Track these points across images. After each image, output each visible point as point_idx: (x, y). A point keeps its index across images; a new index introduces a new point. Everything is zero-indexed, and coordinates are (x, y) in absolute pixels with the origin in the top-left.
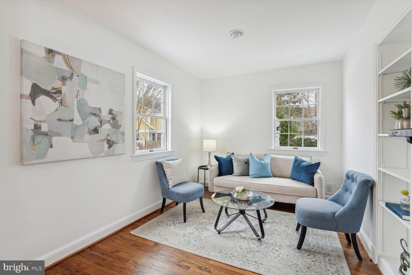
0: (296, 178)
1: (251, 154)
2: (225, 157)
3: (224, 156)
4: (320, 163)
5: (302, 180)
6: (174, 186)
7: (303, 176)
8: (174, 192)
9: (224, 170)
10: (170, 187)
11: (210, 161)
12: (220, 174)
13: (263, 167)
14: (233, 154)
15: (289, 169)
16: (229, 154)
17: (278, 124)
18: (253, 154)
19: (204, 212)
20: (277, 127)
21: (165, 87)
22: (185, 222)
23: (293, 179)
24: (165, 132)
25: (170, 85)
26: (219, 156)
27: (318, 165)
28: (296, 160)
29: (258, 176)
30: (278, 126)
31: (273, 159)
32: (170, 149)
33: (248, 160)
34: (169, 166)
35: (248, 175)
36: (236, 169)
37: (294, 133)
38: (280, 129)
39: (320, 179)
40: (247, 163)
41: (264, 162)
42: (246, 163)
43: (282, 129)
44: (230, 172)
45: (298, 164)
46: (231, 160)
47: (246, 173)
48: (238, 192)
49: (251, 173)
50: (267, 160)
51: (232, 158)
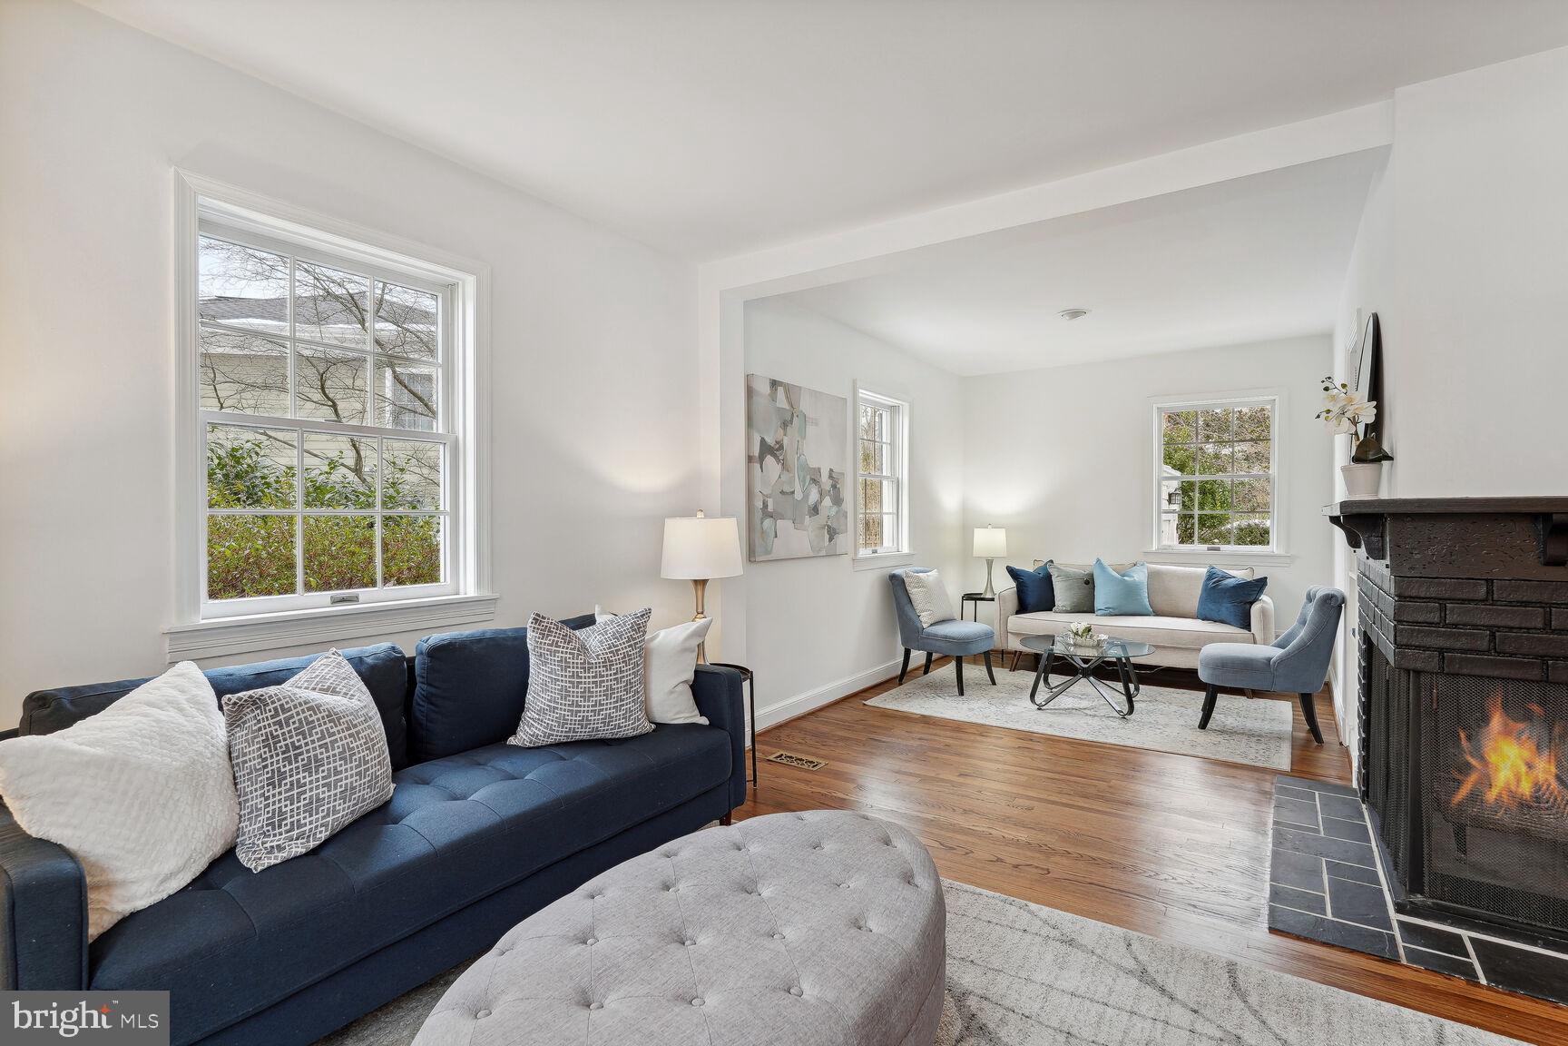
0: (1209, 616)
1: (1098, 560)
2: (1031, 570)
3: (1028, 567)
4: (1266, 578)
5: (1223, 617)
6: (931, 625)
7: (1226, 609)
8: (936, 635)
9: (1031, 600)
10: (925, 626)
11: (990, 580)
12: (1023, 608)
13: (1130, 590)
14: (1052, 561)
15: (1193, 597)
16: (1042, 564)
17: (1174, 486)
18: (1105, 562)
19: (994, 683)
20: (1170, 495)
21: (893, 409)
22: (961, 693)
23: (1203, 620)
24: (895, 511)
25: (906, 406)
26: (1017, 566)
27: (1261, 584)
28: (1211, 576)
29: (1116, 612)
30: (1172, 491)
31: (1153, 576)
32: (905, 549)
33: (1092, 575)
34: (920, 584)
35: (1091, 610)
36: (1061, 595)
37: (1223, 512)
38: (1179, 498)
39: (1264, 612)
40: (1089, 582)
41: (1132, 579)
42: (1087, 583)
43: (1186, 499)
44: (1047, 604)
45: (1214, 583)
46: (1048, 578)
47: (1087, 606)
48: (1076, 634)
49: (1099, 604)
50: (1140, 576)
51: (1050, 570)
